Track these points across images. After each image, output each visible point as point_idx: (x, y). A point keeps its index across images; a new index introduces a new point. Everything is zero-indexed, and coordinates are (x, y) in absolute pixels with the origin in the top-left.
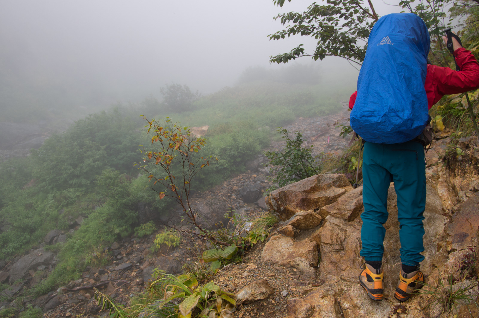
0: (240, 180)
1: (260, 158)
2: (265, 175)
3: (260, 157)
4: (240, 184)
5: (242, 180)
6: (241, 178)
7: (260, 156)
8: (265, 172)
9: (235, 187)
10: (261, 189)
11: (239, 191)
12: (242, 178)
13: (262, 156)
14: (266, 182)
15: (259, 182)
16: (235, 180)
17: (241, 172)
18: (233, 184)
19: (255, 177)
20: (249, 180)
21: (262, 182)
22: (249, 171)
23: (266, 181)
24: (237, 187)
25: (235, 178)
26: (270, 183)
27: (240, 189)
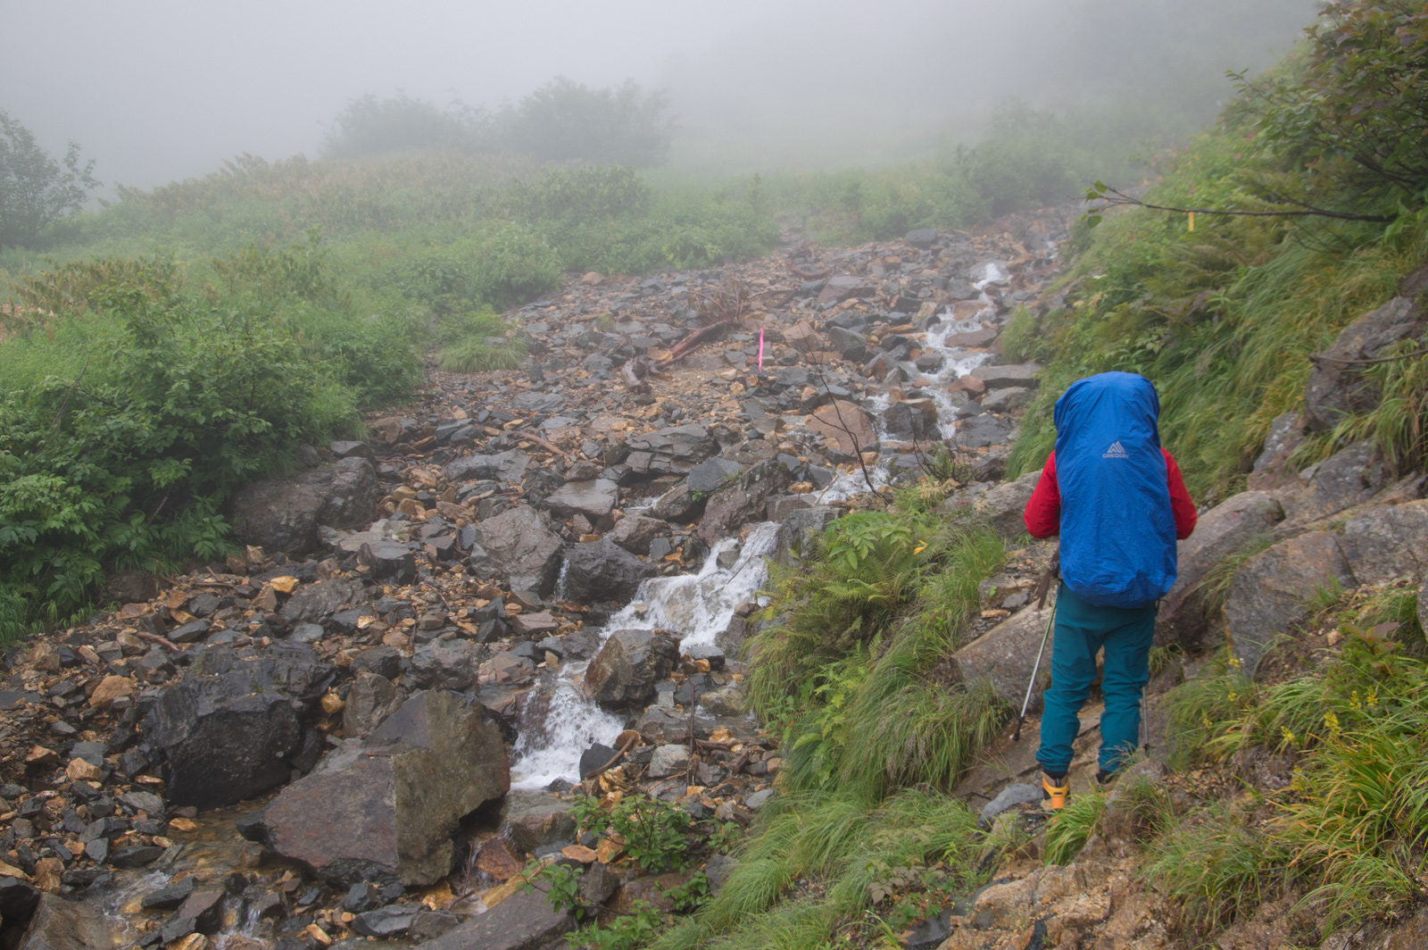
0: (165, 622)
1: (342, 463)
2: (362, 575)
3: (341, 456)
4: (155, 658)
5: (184, 617)
6: (176, 604)
7: (341, 447)
8: (364, 553)
9: (108, 679)
10: (317, 683)
11: (142, 709)
12: (185, 607)
13: (354, 452)
14: (365, 631)
15: (314, 631)
16: (130, 622)
17: (190, 560)
18: (103, 656)
19: (282, 596)
20: (240, 615)
21: (334, 628)
22: (254, 552)
23: (363, 623)
24: (127, 684)
25: (130, 611)
26: (394, 638)
27: (151, 692)
